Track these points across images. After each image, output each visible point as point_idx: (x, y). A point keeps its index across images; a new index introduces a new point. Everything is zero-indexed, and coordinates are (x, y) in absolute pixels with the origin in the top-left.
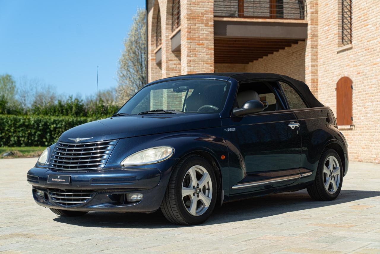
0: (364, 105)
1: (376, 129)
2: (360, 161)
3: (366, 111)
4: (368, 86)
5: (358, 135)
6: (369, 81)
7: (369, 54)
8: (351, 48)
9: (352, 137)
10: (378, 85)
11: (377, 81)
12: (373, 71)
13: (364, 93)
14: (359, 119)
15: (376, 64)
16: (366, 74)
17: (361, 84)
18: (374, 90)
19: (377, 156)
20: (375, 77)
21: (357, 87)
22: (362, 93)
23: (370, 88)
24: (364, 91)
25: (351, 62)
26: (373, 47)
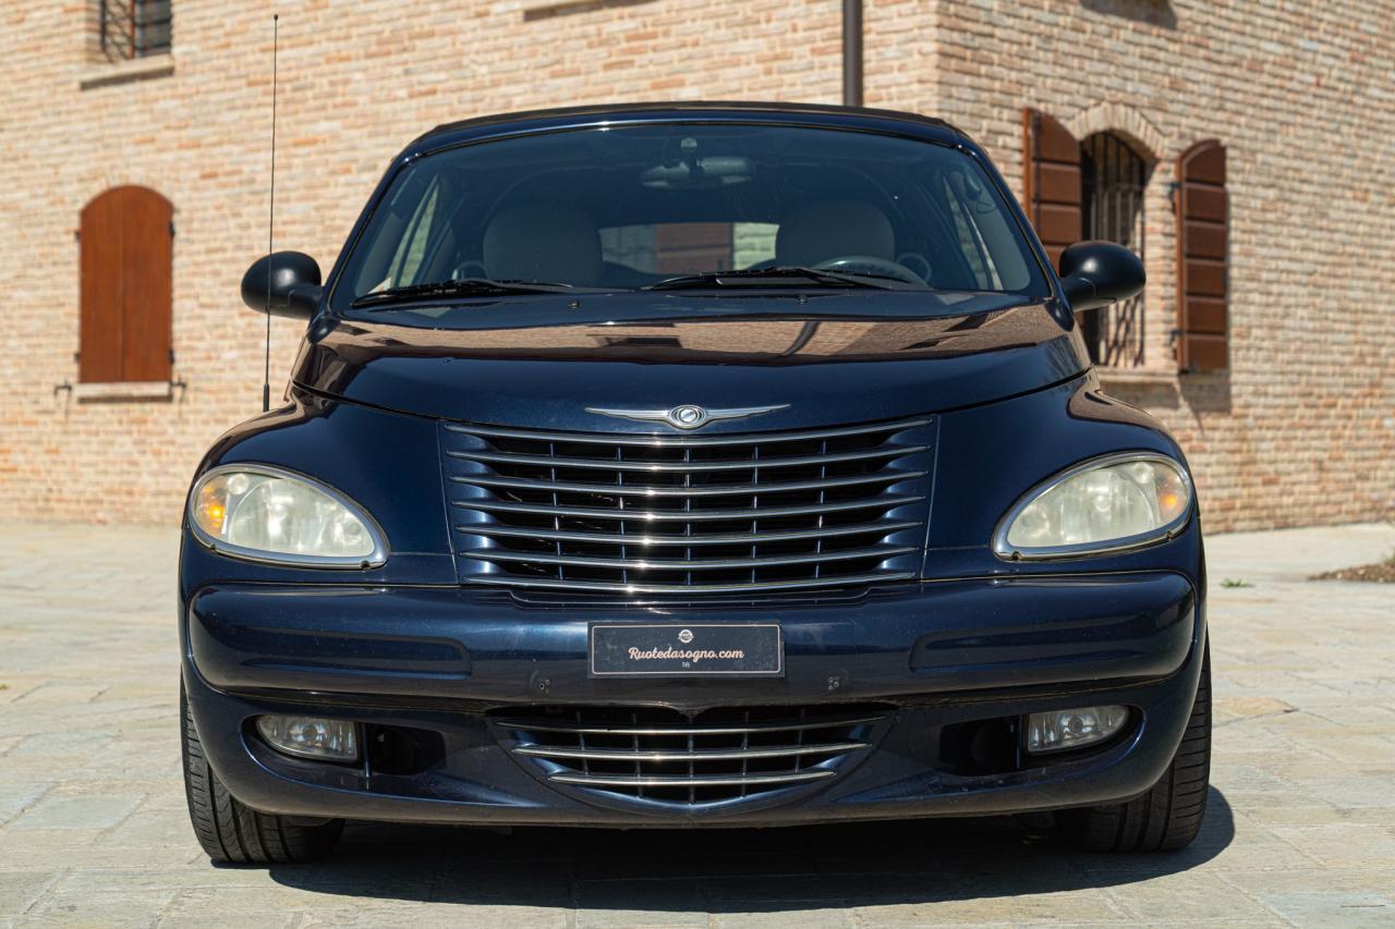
3: (250, 325)
4: (261, 226)
5: (206, 423)
9: (171, 430)
10: (319, 228)
11: (317, 209)
12: (294, 171)
14: (209, 358)
15: (313, 142)
16: (251, 181)
17: (224, 217)
18: (300, 246)
20: (302, 192)
21: (201, 231)
22: (228, 255)
23: (277, 234)
24: (239, 248)
25: (168, 128)
26: (293, 74)
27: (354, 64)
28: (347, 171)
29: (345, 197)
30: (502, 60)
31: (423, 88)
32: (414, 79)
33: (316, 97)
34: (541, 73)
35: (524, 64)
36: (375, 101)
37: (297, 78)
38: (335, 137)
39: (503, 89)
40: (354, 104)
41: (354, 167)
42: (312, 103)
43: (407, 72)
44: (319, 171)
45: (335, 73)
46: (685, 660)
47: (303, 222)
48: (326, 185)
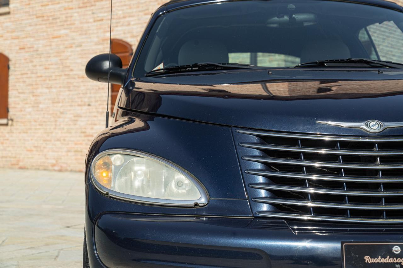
0: (33, 92)
1: (56, 125)
2: (21, 168)
3: (36, 99)
4: (40, 65)
5: (20, 133)
6: (43, 59)
7: (44, 22)
8: (8, 13)
9: (7, 135)
11: (61, 60)
12: (53, 47)
13: (33, 75)
14: (21, 111)
15: (59, 37)
16: (37, 50)
17: (27, 63)
18: (54, 72)
19: (57, 162)
20: (56, 54)
22: (29, 75)
23: (46, 69)
24: (32, 73)
25: (8, 32)
26: (52, 14)
27: (74, 11)
28: (71, 47)
29: (70, 56)
30: (127, 9)
31: (99, 19)
32: (95, 15)
33: (60, 22)
34: (141, 14)
35: (135, 10)
36: (81, 23)
37: (54, 15)
38: (67, 35)
39: (128, 19)
40: (74, 24)
41: (74, 46)
42: (59, 24)
43: (93, 13)
44: (62, 47)
45: (67, 13)
46: (397, 263)
47: (56, 64)
48: (64, 52)
